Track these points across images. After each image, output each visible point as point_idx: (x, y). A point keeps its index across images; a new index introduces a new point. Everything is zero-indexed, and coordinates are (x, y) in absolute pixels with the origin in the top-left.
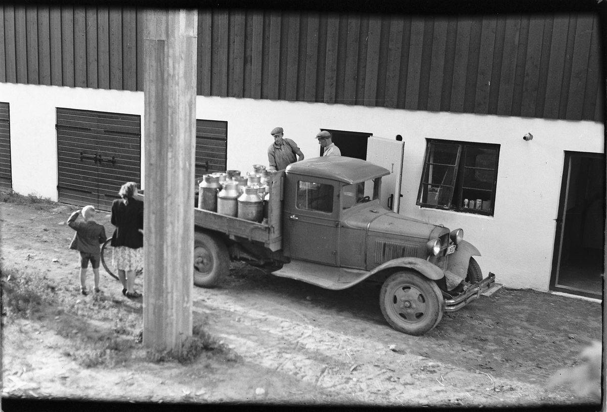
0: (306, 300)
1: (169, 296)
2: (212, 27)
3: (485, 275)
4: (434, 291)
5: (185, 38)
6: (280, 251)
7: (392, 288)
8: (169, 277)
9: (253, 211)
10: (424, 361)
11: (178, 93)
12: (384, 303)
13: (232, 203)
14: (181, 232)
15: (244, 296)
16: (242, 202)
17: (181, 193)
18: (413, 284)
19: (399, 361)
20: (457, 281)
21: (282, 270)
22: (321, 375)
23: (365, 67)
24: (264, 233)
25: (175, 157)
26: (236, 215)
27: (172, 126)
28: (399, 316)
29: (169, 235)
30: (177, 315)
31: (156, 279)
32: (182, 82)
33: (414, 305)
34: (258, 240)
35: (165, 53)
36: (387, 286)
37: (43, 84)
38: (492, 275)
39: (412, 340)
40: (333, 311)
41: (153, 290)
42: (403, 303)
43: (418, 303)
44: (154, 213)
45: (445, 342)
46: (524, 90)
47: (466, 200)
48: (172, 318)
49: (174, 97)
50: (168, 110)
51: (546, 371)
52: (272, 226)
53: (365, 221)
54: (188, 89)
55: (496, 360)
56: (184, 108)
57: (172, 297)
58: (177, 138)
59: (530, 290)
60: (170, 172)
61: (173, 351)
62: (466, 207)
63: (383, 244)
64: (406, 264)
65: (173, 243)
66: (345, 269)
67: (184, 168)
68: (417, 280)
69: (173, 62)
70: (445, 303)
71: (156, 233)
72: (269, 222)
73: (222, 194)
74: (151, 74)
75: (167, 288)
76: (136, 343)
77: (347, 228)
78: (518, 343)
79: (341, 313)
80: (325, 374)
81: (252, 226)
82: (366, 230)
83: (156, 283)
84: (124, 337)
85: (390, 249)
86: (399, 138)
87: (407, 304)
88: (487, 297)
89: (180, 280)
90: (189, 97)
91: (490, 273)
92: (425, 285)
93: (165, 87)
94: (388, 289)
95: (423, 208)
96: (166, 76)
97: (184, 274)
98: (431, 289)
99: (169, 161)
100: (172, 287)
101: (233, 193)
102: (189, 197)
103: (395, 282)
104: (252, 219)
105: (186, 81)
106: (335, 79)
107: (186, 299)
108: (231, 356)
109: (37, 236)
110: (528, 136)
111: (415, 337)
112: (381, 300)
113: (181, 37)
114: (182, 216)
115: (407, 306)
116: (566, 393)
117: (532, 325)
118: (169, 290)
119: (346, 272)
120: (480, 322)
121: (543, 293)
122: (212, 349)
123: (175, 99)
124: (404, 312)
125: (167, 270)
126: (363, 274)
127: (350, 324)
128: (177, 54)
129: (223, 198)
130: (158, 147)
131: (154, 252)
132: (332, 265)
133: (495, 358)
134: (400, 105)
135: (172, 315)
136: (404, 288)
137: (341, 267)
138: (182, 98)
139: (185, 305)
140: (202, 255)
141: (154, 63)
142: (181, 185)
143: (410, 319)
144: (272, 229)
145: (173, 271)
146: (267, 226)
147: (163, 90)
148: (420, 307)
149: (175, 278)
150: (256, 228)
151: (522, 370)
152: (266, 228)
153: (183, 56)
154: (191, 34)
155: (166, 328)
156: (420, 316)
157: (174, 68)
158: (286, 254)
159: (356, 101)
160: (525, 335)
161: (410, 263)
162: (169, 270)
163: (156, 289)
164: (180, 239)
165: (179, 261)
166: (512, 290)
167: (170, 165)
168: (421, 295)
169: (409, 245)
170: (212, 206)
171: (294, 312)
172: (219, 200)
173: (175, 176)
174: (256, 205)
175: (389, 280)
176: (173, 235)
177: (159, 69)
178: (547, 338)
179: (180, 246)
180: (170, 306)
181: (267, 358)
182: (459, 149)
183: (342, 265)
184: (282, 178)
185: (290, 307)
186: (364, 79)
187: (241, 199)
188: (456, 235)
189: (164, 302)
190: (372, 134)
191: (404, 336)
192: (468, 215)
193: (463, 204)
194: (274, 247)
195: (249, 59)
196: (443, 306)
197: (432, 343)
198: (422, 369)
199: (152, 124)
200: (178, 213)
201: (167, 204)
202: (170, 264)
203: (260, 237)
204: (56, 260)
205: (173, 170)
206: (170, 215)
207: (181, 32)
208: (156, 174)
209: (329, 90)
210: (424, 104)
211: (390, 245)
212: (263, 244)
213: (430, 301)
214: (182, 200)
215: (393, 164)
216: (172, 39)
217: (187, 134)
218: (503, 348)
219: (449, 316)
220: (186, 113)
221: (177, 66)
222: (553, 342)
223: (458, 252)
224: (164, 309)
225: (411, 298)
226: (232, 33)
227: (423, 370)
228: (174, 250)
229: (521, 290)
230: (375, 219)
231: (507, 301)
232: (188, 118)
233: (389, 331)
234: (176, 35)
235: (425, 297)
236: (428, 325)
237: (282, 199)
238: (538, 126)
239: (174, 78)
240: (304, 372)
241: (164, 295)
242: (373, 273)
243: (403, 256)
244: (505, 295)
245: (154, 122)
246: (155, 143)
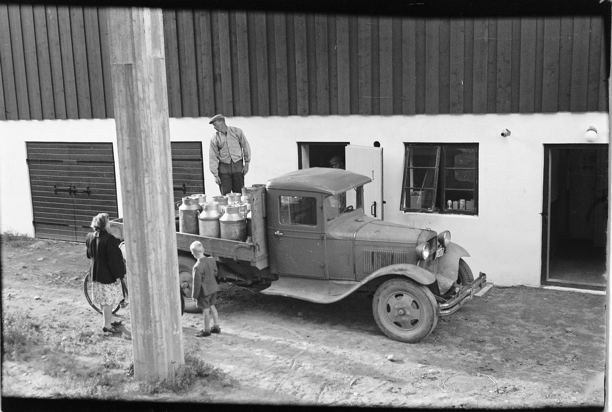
0: (297, 316)
1: (158, 324)
2: (178, 48)
3: (476, 276)
4: (427, 296)
5: (153, 60)
6: (268, 269)
7: (385, 297)
8: (156, 305)
9: (236, 230)
10: (424, 369)
11: (149, 116)
12: (377, 312)
13: (214, 224)
14: (164, 258)
15: (234, 318)
16: (224, 222)
17: (161, 218)
18: (406, 291)
19: (398, 371)
20: (449, 284)
21: (270, 288)
22: (320, 393)
23: (336, 76)
24: (249, 251)
25: (152, 182)
26: (219, 236)
27: (146, 151)
28: (394, 325)
29: (152, 262)
30: (167, 344)
31: (142, 309)
32: (153, 105)
33: (408, 313)
34: (243, 259)
35: (134, 76)
36: (379, 296)
37: (11, 119)
38: (483, 275)
39: (409, 348)
40: (326, 325)
41: (140, 320)
42: (397, 311)
43: (413, 310)
44: (135, 241)
45: (443, 347)
46: (498, 87)
47: (450, 202)
48: (163, 347)
49: (146, 120)
50: (140, 134)
51: (547, 368)
52: (257, 244)
53: (350, 231)
54: (160, 111)
55: (495, 361)
56: (157, 131)
57: (161, 326)
58: (152, 162)
59: (522, 287)
60: (148, 198)
61: (166, 382)
62: (450, 208)
63: (371, 253)
64: (396, 271)
65: (157, 271)
66: (334, 281)
67: (162, 193)
68: (410, 286)
69: (143, 85)
70: (439, 307)
71: (139, 262)
72: (253, 240)
73: (203, 215)
74: (121, 99)
75: (155, 317)
76: (128, 376)
77: (333, 239)
78: (515, 342)
79: (334, 327)
80: (324, 391)
81: (236, 246)
82: (353, 240)
83: (143, 313)
84: (115, 371)
85: (378, 257)
86: (377, 144)
87: (401, 312)
88: (479, 297)
89: (167, 308)
90: (161, 119)
91: (480, 273)
92: (417, 290)
93: (137, 112)
94: (380, 298)
95: (407, 213)
96: (136, 100)
97: (171, 302)
98: (424, 294)
99: (147, 187)
100: (160, 316)
101: (214, 214)
102: (169, 222)
103: (387, 290)
104: (236, 238)
105: (157, 103)
106: (307, 91)
107: (175, 327)
108: (227, 381)
109: (17, 275)
110: (505, 132)
111: (412, 345)
112: (374, 312)
113: (149, 59)
114: (164, 242)
115: (401, 314)
116: (570, 389)
117: (527, 322)
118: (157, 319)
119: (336, 284)
120: (476, 323)
121: (535, 288)
122: (206, 376)
123: (147, 123)
124: (398, 320)
125: (153, 298)
126: (354, 285)
127: (345, 337)
128: (146, 77)
129: (204, 220)
130: (134, 174)
131: (139, 282)
132: (321, 279)
133: (495, 358)
134: (375, 110)
135: (162, 345)
136: (396, 296)
137: (330, 279)
138: (154, 121)
139: (174, 333)
140: (187, 280)
141: (123, 88)
142: (161, 210)
143: (406, 327)
144: (258, 247)
145: (160, 299)
146: (251, 244)
147: (134, 114)
148: (414, 314)
149: (162, 306)
150: (242, 247)
151: (523, 368)
152: (251, 246)
153: (152, 78)
154: (159, 55)
155: (157, 358)
156: (415, 322)
157: (144, 91)
158: (274, 271)
159: (330, 110)
160: (522, 332)
161: (400, 270)
162: (156, 298)
163: (143, 319)
164: (164, 266)
165: (165, 289)
166: (504, 288)
167: (147, 191)
168: (414, 301)
169: (398, 251)
170: (193, 229)
171: (287, 329)
172: (200, 222)
173: (154, 202)
174: (238, 224)
175: (380, 289)
176: (156, 261)
177: (128, 93)
178: (544, 334)
179: (164, 273)
180: (159, 336)
181: (263, 379)
182: (438, 151)
183: (330, 278)
184: (263, 194)
185: (282, 325)
186: (336, 88)
187: (222, 219)
188: (443, 237)
189: (153, 332)
190: (349, 143)
191: (401, 344)
192: (453, 216)
193: (447, 206)
194: (260, 265)
195: (219, 78)
196: (437, 311)
197: (430, 349)
198: (423, 377)
199: (126, 149)
200: (160, 240)
201: (148, 230)
202: (155, 292)
203: (244, 256)
204: (37, 297)
205: (151, 196)
206: (152, 242)
207: (148, 54)
208: (134, 201)
209: (302, 103)
210: (398, 108)
211: (378, 253)
212: (250, 262)
213: (424, 308)
214: (163, 225)
215: (373, 171)
216: (139, 62)
217: (163, 158)
218: (501, 348)
219: (444, 321)
220: (160, 136)
221: (146, 89)
222: (551, 338)
223: (446, 254)
224: (154, 340)
225: (404, 306)
226: (198, 53)
227: (424, 378)
228: (159, 277)
229: (513, 287)
230: (361, 228)
231: (500, 299)
232: (162, 141)
233: (385, 341)
234: (143, 58)
235: (418, 303)
236: (424, 331)
237: (264, 216)
238: (514, 121)
239: (145, 102)
240: (303, 391)
241: (153, 325)
242: (363, 282)
243: (392, 263)
244: (497, 293)
245: (128, 148)
246: (131, 169)
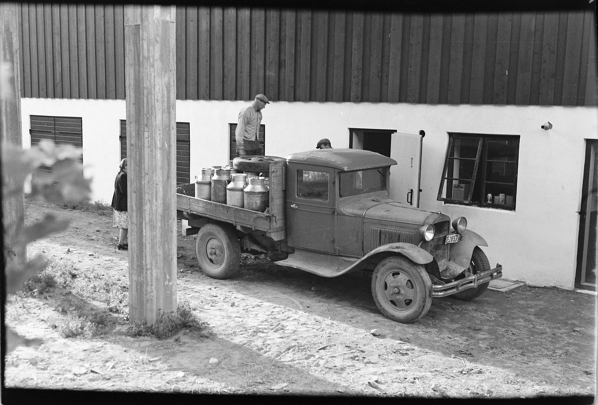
1: (149, 272)
4: (421, 276)
5: (161, 23)
6: (285, 241)
7: (383, 274)
8: (148, 254)
9: (257, 201)
10: (400, 345)
11: (153, 74)
12: (375, 289)
13: (239, 193)
14: (160, 210)
16: (247, 192)
17: (159, 172)
18: (402, 270)
19: (374, 344)
20: (459, 271)
21: (286, 260)
22: (284, 352)
23: (388, 63)
24: (266, 222)
25: (152, 137)
26: (243, 206)
27: (148, 107)
28: (390, 303)
29: (147, 212)
30: (157, 291)
31: (137, 256)
32: (158, 65)
33: (402, 292)
34: (260, 229)
35: (141, 36)
36: (377, 273)
37: (109, 98)
39: (399, 327)
40: (333, 300)
41: (135, 267)
42: (392, 289)
43: (407, 289)
44: (135, 192)
45: (434, 331)
46: (542, 77)
47: (490, 195)
48: (152, 294)
49: (149, 78)
50: (143, 90)
51: (528, 359)
52: (273, 216)
53: (361, 209)
54: (166, 71)
55: (480, 347)
56: (161, 90)
57: (151, 273)
58: (153, 118)
59: (554, 288)
60: (147, 151)
61: (153, 327)
62: (489, 202)
63: (378, 232)
64: (394, 249)
65: (151, 221)
66: (343, 258)
67: (162, 148)
68: (405, 265)
69: (148, 45)
70: (432, 288)
71: (137, 210)
72: (270, 211)
73: (230, 186)
74: (130, 58)
75: (146, 265)
76: (124, 320)
77: (344, 215)
78: (513, 334)
79: (339, 302)
80: (290, 351)
81: (255, 216)
82: (362, 217)
83: (138, 261)
84: (116, 315)
85: (386, 236)
86: (422, 133)
87: (395, 291)
88: (502, 292)
89: (160, 259)
90: (166, 79)
91: (498, 264)
92: (412, 270)
93: (141, 69)
94: (379, 275)
95: (447, 204)
96: (141, 58)
97: (164, 253)
98: (418, 274)
99: (146, 141)
100: (151, 263)
101: (240, 184)
102: (168, 177)
103: (384, 267)
104: (257, 209)
105: (163, 64)
106: (360, 77)
107: (168, 277)
108: (204, 332)
109: (87, 236)
110: (547, 125)
111: (404, 325)
112: (373, 286)
113: (156, 21)
114: (160, 194)
115: (396, 292)
116: (538, 378)
117: (539, 318)
118: (149, 267)
119: (345, 260)
120: (483, 314)
121: (568, 290)
122: (190, 326)
123: (150, 81)
124: (393, 298)
125: (146, 247)
126: (354, 262)
127: (344, 311)
128: (152, 37)
129: (231, 190)
130: (137, 128)
131: (136, 230)
132: (332, 255)
133: (481, 345)
134: (422, 99)
135: (152, 292)
136: (394, 275)
137: (339, 256)
138: (158, 80)
139: (166, 283)
140: (214, 247)
141: (132, 48)
142: (159, 164)
143: (400, 307)
144: (274, 218)
145: (152, 248)
146: (267, 215)
147: (139, 72)
148: (408, 293)
149: (154, 255)
150: (259, 217)
151: (503, 356)
152: (267, 217)
153: (158, 39)
154: (168, 19)
155: (146, 304)
156: (409, 303)
157: (148, 50)
158: (290, 244)
159: (380, 98)
160: (526, 326)
161: (397, 248)
162: (148, 246)
163: (138, 266)
164: (159, 218)
165: (158, 239)
166: (535, 287)
167: (146, 145)
168: (409, 280)
169: (404, 232)
170: (222, 199)
171: (293, 300)
172: (227, 191)
173: (152, 157)
174: (259, 196)
175: (379, 266)
176: (151, 213)
177: (136, 52)
178: (548, 330)
179: (159, 224)
180: (150, 283)
181: (241, 336)
182: (480, 143)
183: (340, 254)
184: (284, 167)
185: (291, 296)
186: (387, 76)
187: (246, 190)
189: (144, 279)
190: (396, 131)
191: (393, 323)
192: (491, 210)
193: (486, 200)
194: (276, 237)
195: (283, 63)
196: (430, 292)
197: (420, 330)
198: (395, 351)
200: (156, 192)
201: (145, 182)
202: (149, 241)
203: (262, 226)
204: (91, 254)
205: (150, 150)
206: (148, 193)
207: (155, 16)
208: (136, 154)
210: (445, 97)
211: (386, 233)
212: (265, 232)
213: (418, 287)
214: (161, 179)
215: (412, 159)
216: (146, 23)
217: (165, 115)
218: (494, 337)
220: (163, 95)
221: (151, 48)
222: (553, 334)
223: (462, 242)
224: (144, 286)
225: (399, 284)
226: (268, 39)
227: (395, 353)
228: (153, 227)
229: (545, 287)
230: (372, 207)
231: (524, 296)
232: (166, 99)
233: (380, 318)
234: (150, 19)
235: (413, 283)
236: (416, 311)
237: (284, 189)
238: (557, 114)
239: (149, 61)
240: (269, 348)
241: (144, 272)
242: (363, 258)
243: (399, 241)
244: (524, 291)
245: (133, 104)
246: (135, 124)
